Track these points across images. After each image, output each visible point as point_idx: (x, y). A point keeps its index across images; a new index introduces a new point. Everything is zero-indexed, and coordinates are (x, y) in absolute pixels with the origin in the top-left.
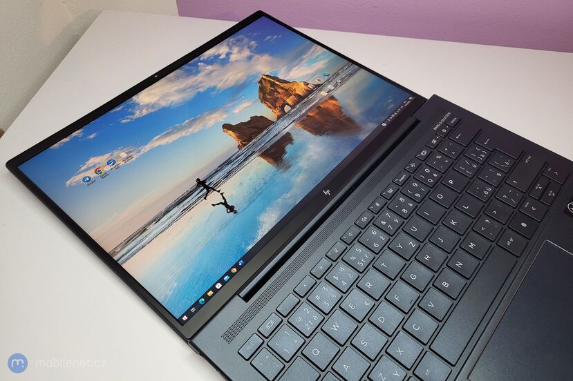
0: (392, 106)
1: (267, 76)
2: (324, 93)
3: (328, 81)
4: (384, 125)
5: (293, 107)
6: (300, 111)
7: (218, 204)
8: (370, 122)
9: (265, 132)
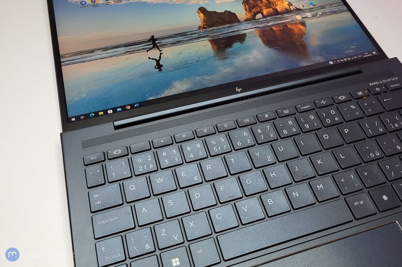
4: (331, 63)
5: (264, 17)
7: (153, 59)
9: (228, 25)
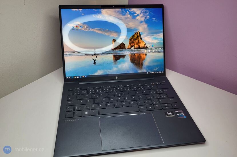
0: (156, 70)
1: (139, 33)
2: (146, 51)
3: (151, 49)
4: (148, 73)
5: (134, 48)
6: (135, 51)
8: (146, 69)
